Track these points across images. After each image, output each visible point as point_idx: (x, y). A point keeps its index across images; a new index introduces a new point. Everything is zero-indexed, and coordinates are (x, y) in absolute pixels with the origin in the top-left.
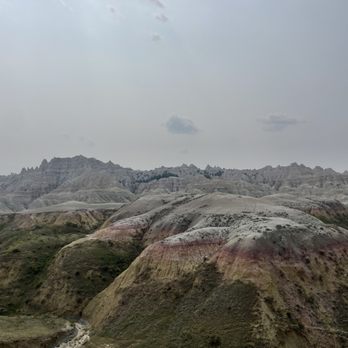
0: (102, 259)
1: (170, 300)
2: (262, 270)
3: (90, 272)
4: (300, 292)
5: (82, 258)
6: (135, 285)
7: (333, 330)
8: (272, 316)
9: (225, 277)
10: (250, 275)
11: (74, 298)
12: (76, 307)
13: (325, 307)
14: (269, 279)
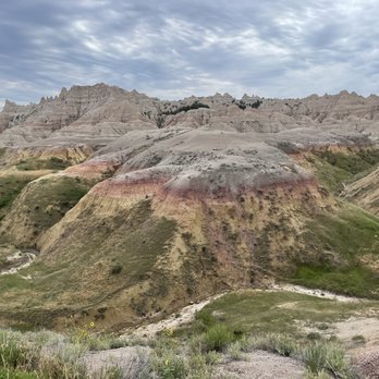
0: (64, 194)
1: (101, 234)
2: (188, 208)
3: (50, 207)
4: (225, 229)
5: (44, 194)
6: (78, 220)
7: (246, 264)
8: (184, 250)
9: (154, 214)
10: (176, 212)
11: (31, 231)
12: (32, 239)
13: (247, 244)
14: (193, 216)
